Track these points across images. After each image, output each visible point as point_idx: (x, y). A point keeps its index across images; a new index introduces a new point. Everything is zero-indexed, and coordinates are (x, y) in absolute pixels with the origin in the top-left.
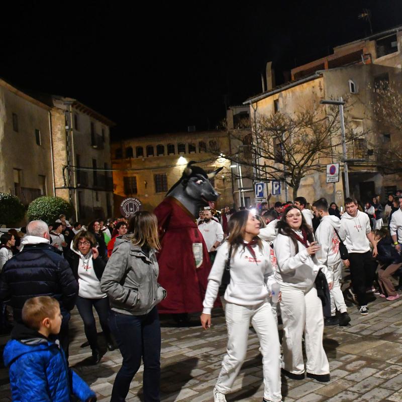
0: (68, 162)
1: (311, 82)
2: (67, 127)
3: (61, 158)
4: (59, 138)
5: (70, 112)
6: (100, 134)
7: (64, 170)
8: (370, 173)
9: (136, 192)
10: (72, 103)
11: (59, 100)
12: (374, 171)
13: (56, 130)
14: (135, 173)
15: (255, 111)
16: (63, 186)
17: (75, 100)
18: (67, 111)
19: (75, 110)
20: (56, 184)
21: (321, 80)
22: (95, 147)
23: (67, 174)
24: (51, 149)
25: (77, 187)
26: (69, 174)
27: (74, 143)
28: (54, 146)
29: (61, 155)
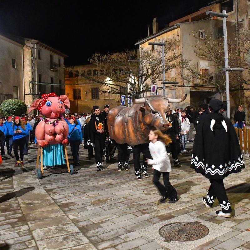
0: (33, 79)
1: (172, 31)
2: (32, 58)
3: (28, 76)
4: (27, 64)
5: (35, 48)
6: (57, 62)
7: (30, 83)
8: (211, 92)
9: (80, 98)
10: (36, 43)
11: (29, 41)
12: (214, 91)
13: (26, 59)
14: (80, 87)
15: (142, 49)
16: (29, 93)
17: (38, 41)
18: (33, 48)
19: (39, 47)
20: (25, 92)
21: (178, 29)
22: (52, 70)
23: (32, 86)
24: (23, 71)
25: (38, 94)
26: (33, 86)
27: (37, 67)
28: (25, 69)
29: (28, 75)
